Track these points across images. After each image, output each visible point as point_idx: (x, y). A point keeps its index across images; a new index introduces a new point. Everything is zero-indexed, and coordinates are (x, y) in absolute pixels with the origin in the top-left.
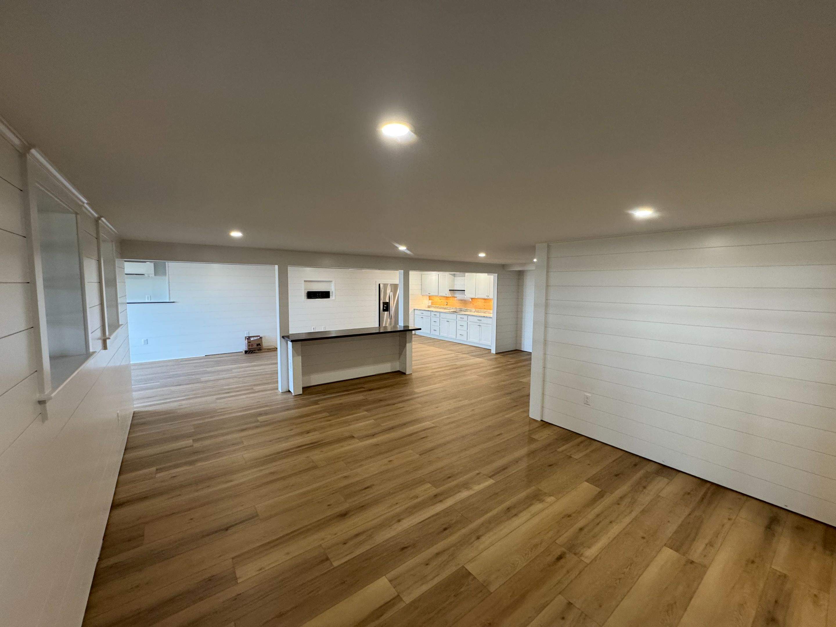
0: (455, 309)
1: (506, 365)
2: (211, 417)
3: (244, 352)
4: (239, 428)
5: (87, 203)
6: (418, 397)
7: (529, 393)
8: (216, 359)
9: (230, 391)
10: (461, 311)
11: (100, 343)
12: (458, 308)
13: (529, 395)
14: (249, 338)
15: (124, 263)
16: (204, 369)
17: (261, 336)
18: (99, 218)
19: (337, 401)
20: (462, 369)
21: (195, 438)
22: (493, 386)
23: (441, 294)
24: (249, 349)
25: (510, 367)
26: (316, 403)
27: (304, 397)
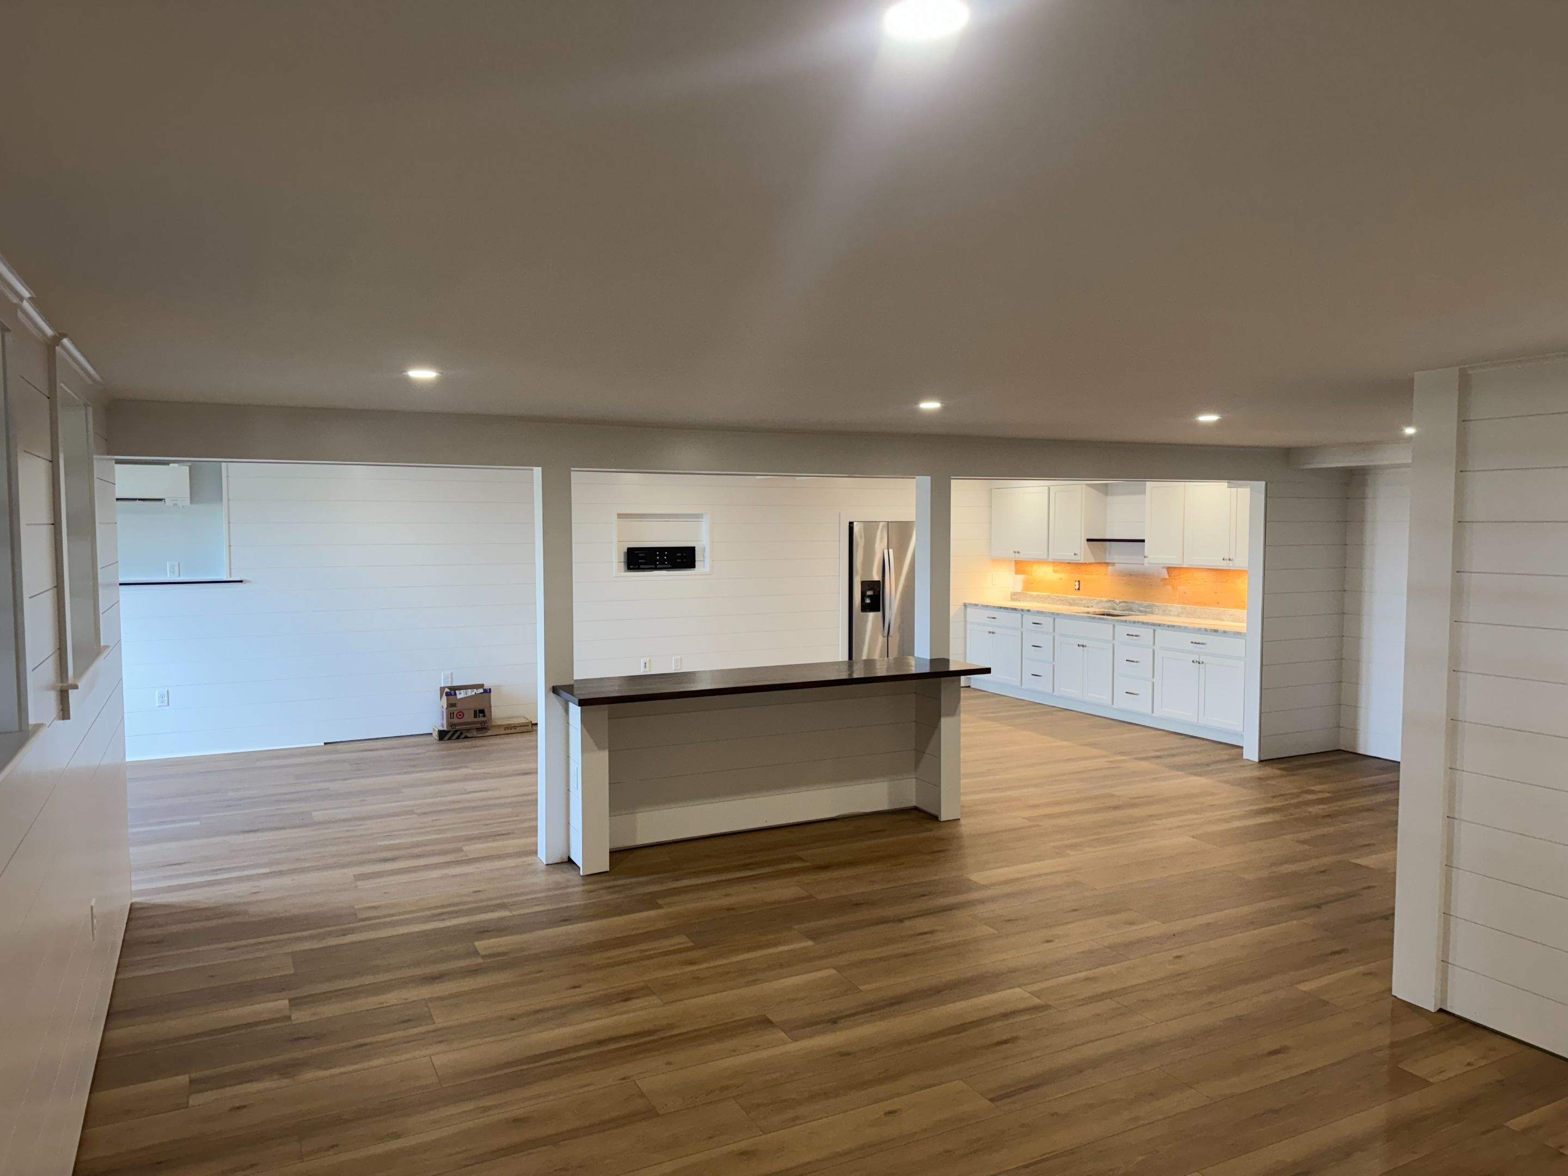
0: (1109, 604)
1: (1297, 806)
2: (344, 933)
3: (435, 734)
4: (418, 971)
5: (31, 298)
6: (982, 902)
7: (1393, 909)
8: (355, 756)
9: (397, 853)
10: (1131, 610)
11: (52, 698)
12: (1117, 601)
13: (1389, 916)
14: (451, 692)
15: (113, 469)
16: (322, 785)
17: (486, 687)
18: (57, 340)
19: (716, 900)
20: (1136, 812)
21: (293, 994)
22: (1249, 876)
23: (1055, 555)
24: (451, 725)
25: (1313, 810)
26: (651, 902)
27: (616, 883)
